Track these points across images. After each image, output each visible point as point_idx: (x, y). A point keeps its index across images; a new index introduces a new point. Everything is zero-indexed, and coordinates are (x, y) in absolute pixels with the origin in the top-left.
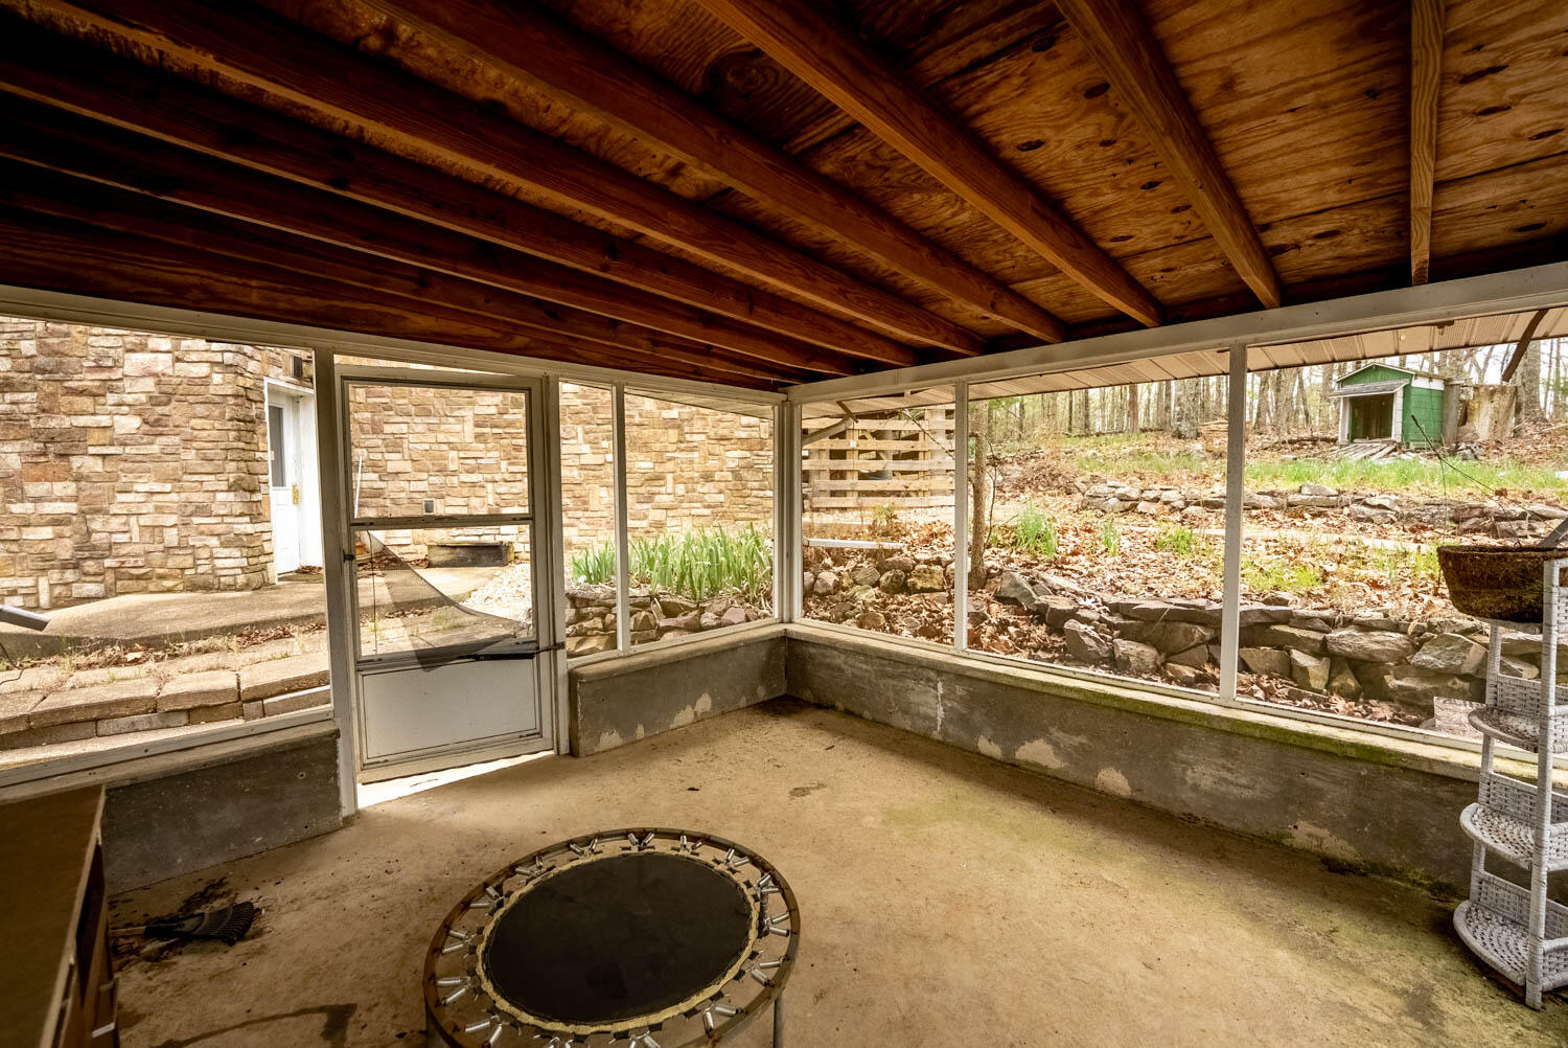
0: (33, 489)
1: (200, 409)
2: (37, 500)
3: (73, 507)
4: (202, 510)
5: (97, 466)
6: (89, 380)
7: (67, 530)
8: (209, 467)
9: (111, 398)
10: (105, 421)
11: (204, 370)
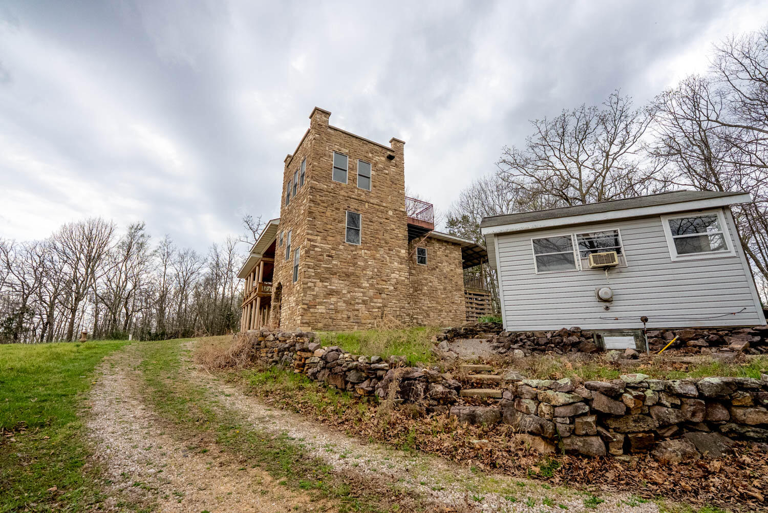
0: (375, 300)
1: (403, 287)
2: (375, 303)
3: (381, 305)
4: (403, 308)
5: (385, 296)
6: (384, 278)
7: (380, 310)
8: (404, 299)
9: (389, 282)
10: (387, 287)
11: (404, 278)
